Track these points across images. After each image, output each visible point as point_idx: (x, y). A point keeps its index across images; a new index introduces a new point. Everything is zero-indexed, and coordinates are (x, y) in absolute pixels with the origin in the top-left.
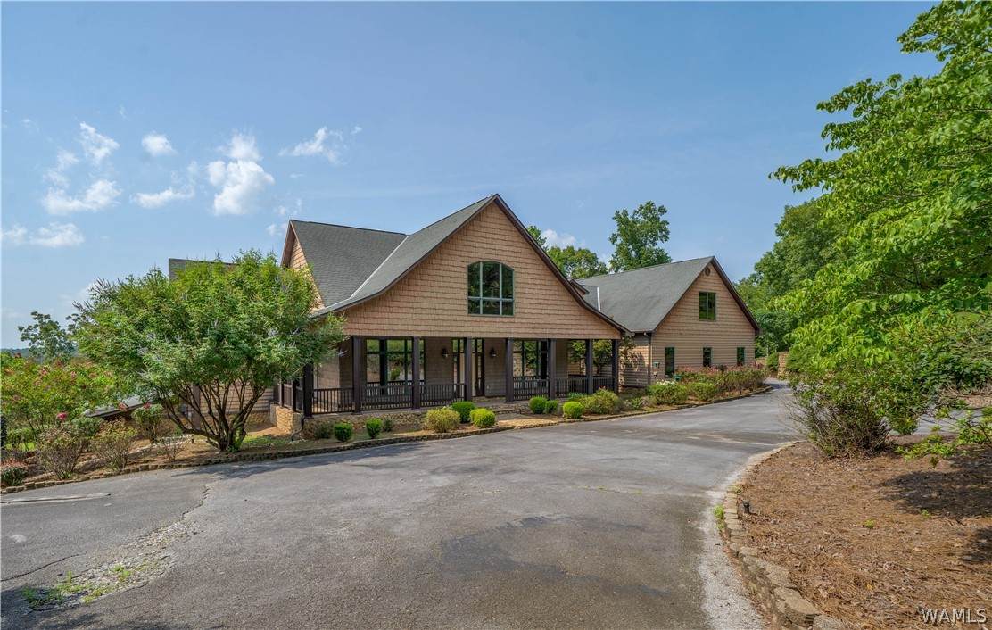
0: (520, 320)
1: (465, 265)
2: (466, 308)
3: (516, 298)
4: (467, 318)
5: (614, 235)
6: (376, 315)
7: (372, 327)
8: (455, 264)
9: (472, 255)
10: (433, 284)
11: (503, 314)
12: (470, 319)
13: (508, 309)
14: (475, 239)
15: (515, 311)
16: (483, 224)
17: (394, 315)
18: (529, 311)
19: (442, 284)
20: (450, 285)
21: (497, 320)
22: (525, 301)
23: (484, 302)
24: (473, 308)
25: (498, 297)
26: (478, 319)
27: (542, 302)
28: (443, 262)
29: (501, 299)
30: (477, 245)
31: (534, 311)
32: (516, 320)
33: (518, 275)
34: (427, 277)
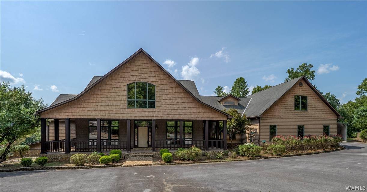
0: (159, 110)
1: (126, 84)
2: (126, 105)
3: (157, 100)
4: (127, 110)
5: (286, 79)
6: (76, 109)
7: (74, 114)
8: (120, 84)
9: (130, 79)
10: (107, 94)
11: (149, 107)
12: (128, 110)
13: (152, 105)
14: (131, 71)
15: (156, 106)
16: (136, 64)
17: (86, 109)
18: (165, 106)
19: (112, 94)
20: (117, 94)
21: (145, 110)
22: (162, 101)
23: (137, 101)
24: (130, 104)
25: (146, 99)
26: (133, 110)
27: (174, 101)
28: (113, 83)
29: (147, 100)
30: (133, 74)
31: (168, 106)
32: (157, 110)
33: (158, 88)
34: (104, 91)
